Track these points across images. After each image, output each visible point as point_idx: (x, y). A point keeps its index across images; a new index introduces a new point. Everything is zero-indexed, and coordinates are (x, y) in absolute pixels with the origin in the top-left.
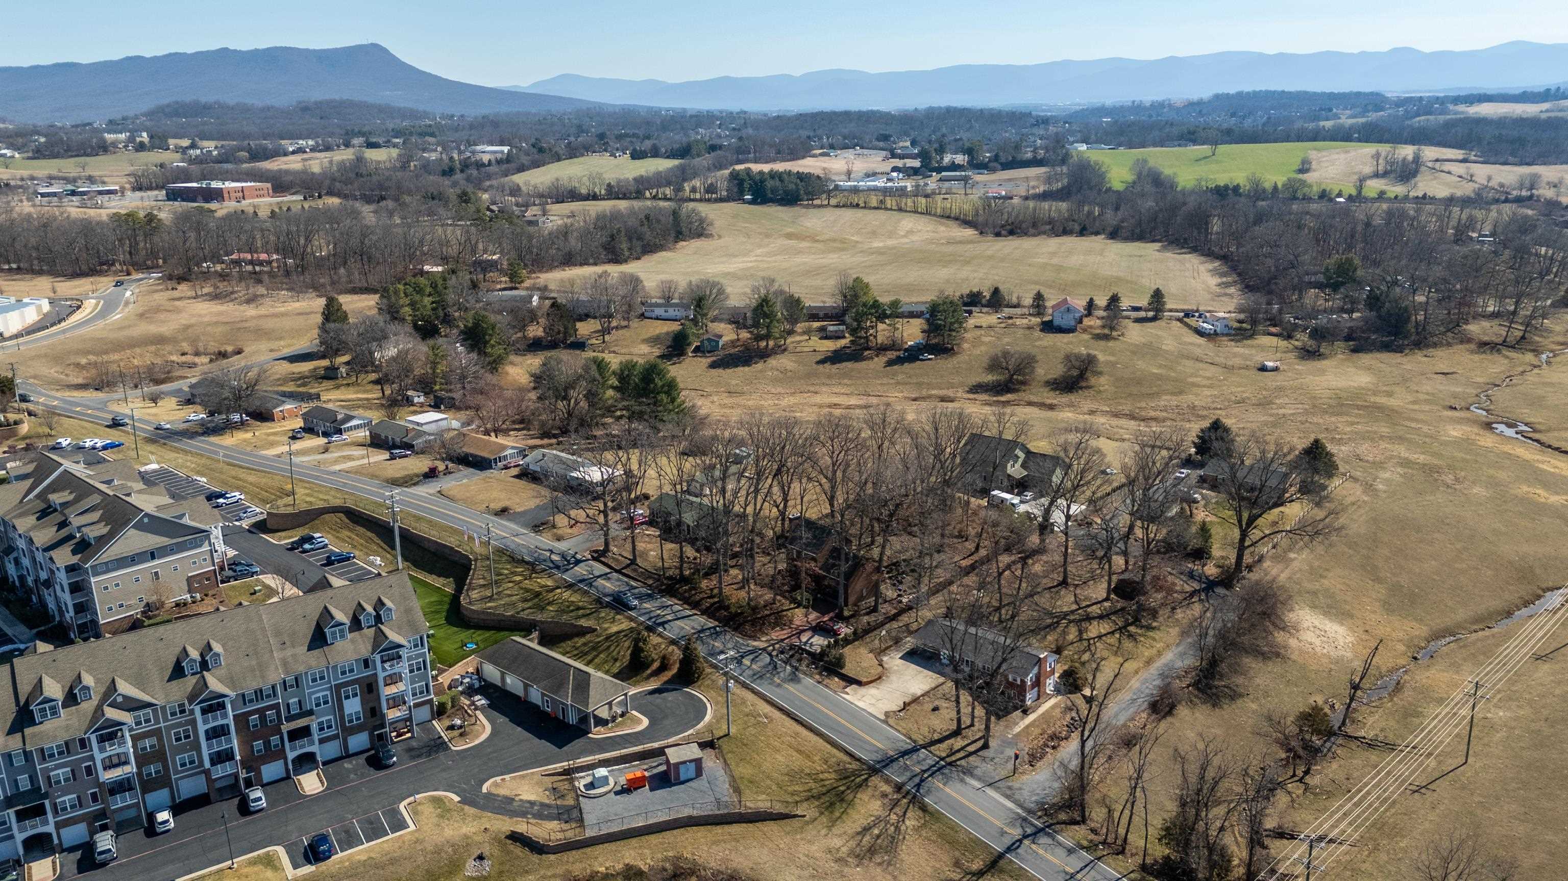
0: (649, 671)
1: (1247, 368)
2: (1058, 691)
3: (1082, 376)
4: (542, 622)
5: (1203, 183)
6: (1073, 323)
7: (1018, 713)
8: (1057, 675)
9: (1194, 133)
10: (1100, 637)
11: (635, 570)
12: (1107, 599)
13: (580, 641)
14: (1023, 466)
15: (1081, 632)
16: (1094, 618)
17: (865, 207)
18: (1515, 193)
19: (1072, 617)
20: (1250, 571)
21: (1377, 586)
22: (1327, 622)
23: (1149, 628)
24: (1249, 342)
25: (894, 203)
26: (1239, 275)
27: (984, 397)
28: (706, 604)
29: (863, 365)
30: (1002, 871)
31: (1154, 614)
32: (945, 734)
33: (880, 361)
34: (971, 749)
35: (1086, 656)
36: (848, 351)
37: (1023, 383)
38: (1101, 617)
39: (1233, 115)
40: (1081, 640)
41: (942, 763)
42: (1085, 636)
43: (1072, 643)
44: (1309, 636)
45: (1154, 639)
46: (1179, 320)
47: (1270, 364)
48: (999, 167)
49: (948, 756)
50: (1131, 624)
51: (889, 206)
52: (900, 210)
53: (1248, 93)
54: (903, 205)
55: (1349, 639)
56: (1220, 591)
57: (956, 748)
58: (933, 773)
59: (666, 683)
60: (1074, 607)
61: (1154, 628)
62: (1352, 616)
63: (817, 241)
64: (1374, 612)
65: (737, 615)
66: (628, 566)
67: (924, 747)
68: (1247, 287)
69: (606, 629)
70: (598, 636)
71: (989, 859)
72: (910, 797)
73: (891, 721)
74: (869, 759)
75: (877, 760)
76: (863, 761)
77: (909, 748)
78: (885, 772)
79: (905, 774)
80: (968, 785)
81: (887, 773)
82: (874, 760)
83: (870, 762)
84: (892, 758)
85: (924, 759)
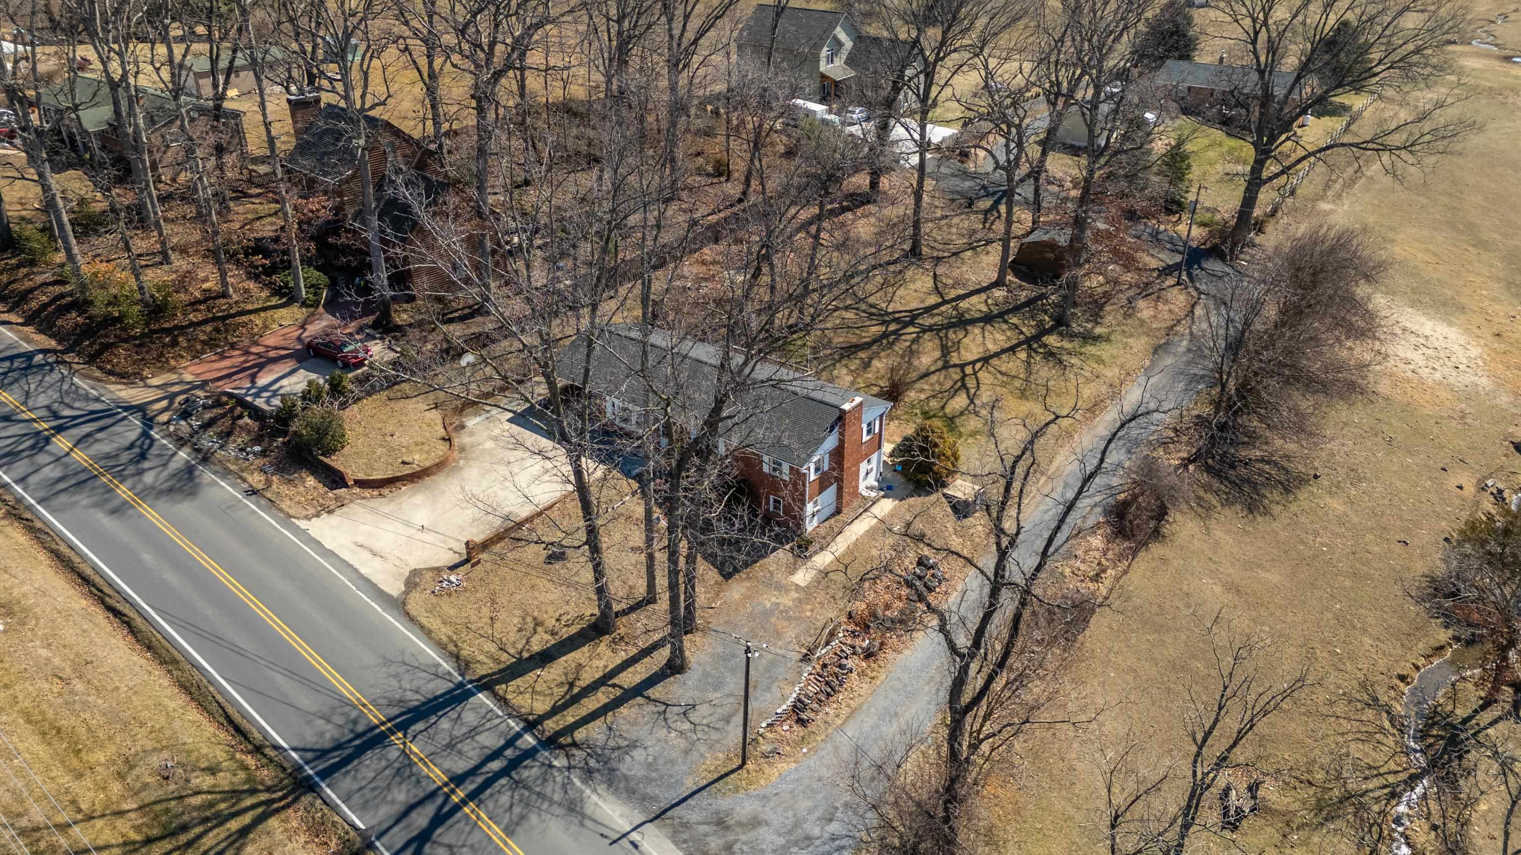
2: (886, 488)
7: (782, 555)
8: (887, 448)
10: (986, 360)
12: (998, 283)
14: (850, 61)
15: (945, 351)
16: (973, 321)
19: (927, 321)
20: (1260, 231)
21: (1485, 256)
22: (1423, 319)
23: (1089, 338)
31: (1096, 308)
32: (565, 633)
34: (630, 678)
35: (960, 402)
38: (988, 319)
40: (946, 366)
41: (529, 740)
42: (955, 359)
43: (927, 375)
44: (1402, 350)
45: (1100, 361)
49: (555, 711)
50: (1049, 332)
55: (1475, 352)
56: (1214, 265)
57: (587, 678)
58: (488, 783)
60: (933, 300)
61: (1097, 339)
62: (1463, 309)
64: (1496, 300)
65: (109, 321)
67: (487, 684)
73: (416, 604)
74: (295, 744)
75: (318, 747)
76: (272, 753)
77: (439, 693)
78: (329, 791)
79: (389, 798)
80: (588, 823)
81: (333, 796)
82: (309, 746)
83: (294, 754)
84: (369, 735)
85: (473, 732)
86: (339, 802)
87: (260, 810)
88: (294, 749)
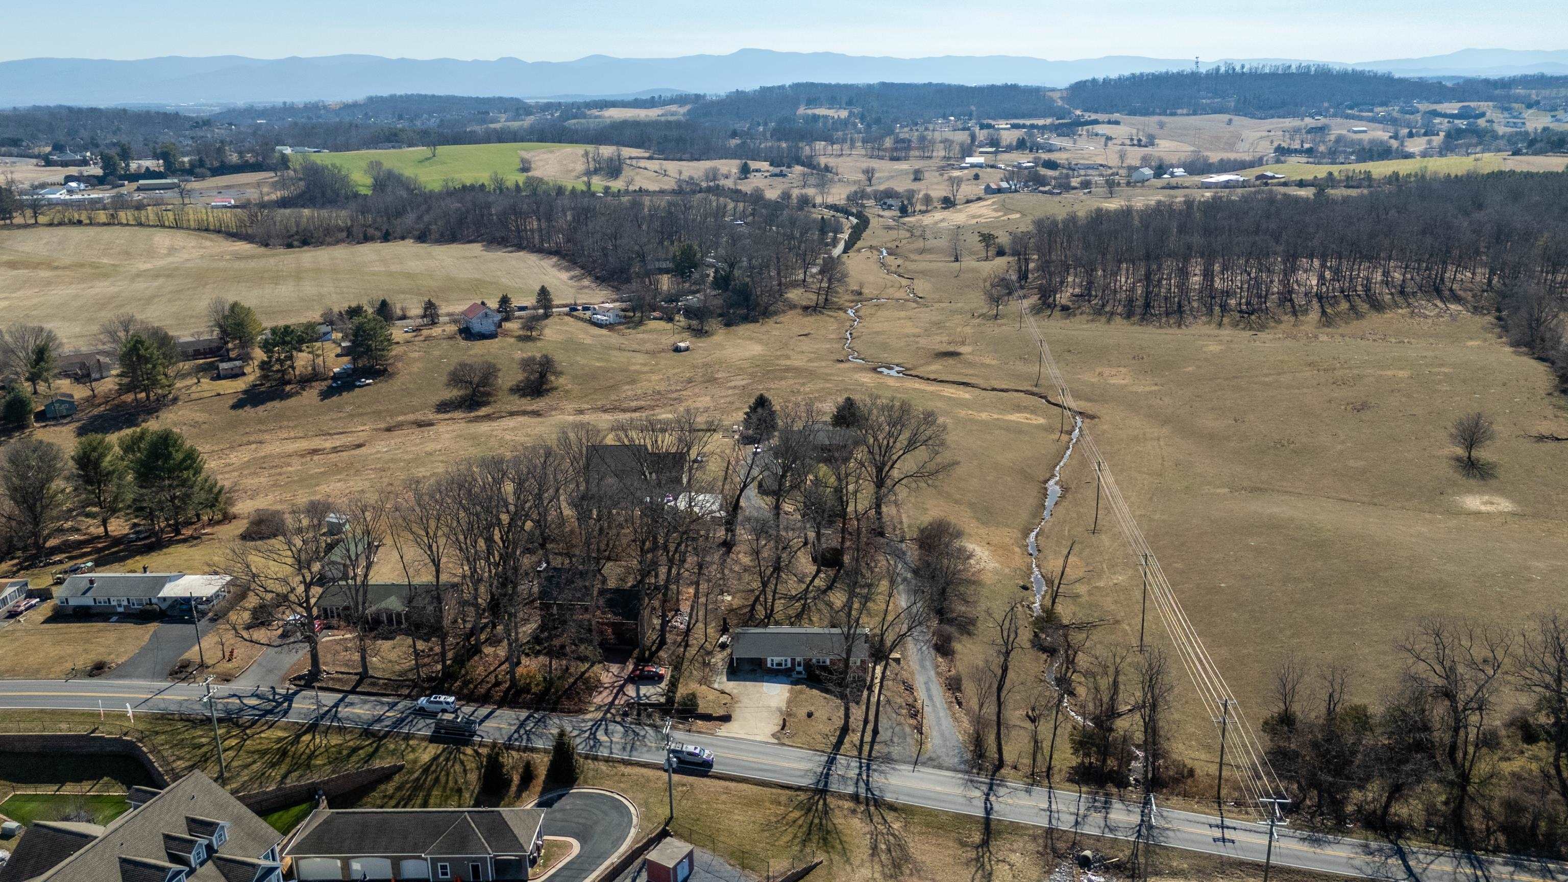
0: (514, 788)
1: (663, 351)
3: (543, 376)
4: (324, 783)
5: (450, 184)
6: (493, 328)
9: (396, 135)
11: (373, 684)
12: (819, 571)
13: (390, 787)
16: (826, 591)
17: (91, 224)
18: (704, 184)
19: (811, 595)
24: (642, 328)
25: (130, 218)
26: (583, 268)
27: (458, 414)
28: (498, 694)
29: (292, 402)
30: (999, 833)
32: (837, 734)
33: (310, 395)
34: (868, 738)
36: (263, 389)
37: (489, 394)
38: (829, 588)
39: (400, 117)
41: (863, 761)
46: (567, 314)
47: (682, 345)
48: (209, 173)
49: (860, 753)
51: (125, 222)
52: (140, 224)
53: (401, 96)
54: (143, 219)
55: (986, 553)
57: (857, 743)
58: (867, 773)
59: (542, 793)
60: (804, 585)
63: (57, 268)
66: (359, 683)
67: (836, 753)
68: (597, 278)
69: (415, 761)
70: (411, 772)
71: (981, 827)
72: (872, 803)
73: (786, 742)
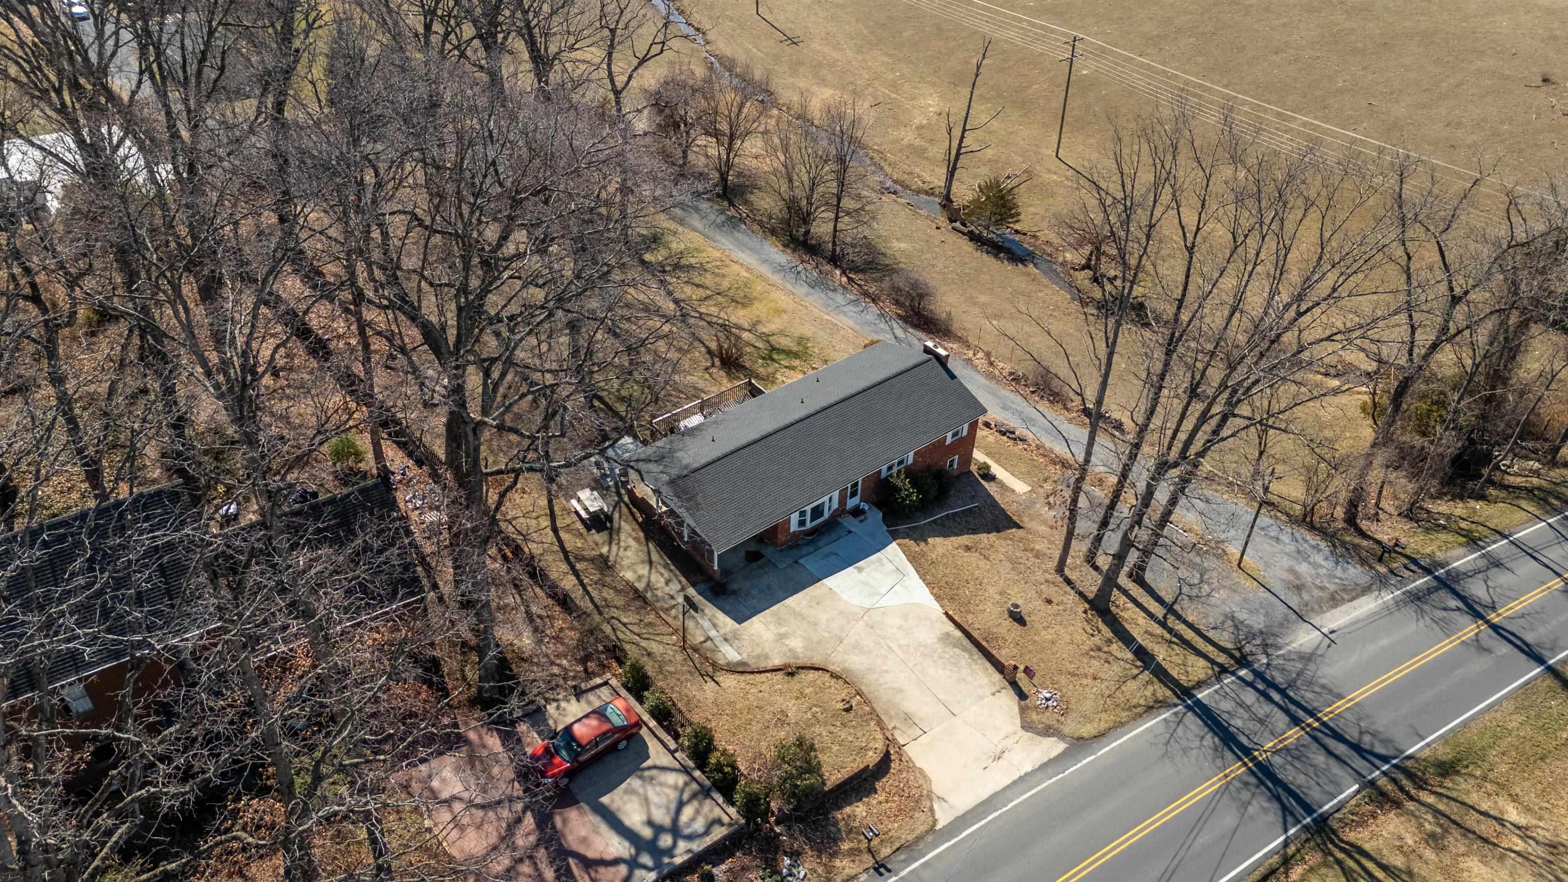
41: (1243, 673)
49: (1203, 655)
58: (1295, 703)
67: (1183, 692)
73: (1080, 730)
74: (1280, 830)
75: (1280, 813)
76: (1292, 849)
77: (1201, 723)
78: (1326, 807)
79: (1324, 766)
80: (1319, 652)
81: (1331, 804)
82: (1281, 820)
83: (1292, 831)
84: (1260, 775)
85: (1241, 704)
86: (1335, 801)
87: (1357, 856)
88: (1286, 831)
